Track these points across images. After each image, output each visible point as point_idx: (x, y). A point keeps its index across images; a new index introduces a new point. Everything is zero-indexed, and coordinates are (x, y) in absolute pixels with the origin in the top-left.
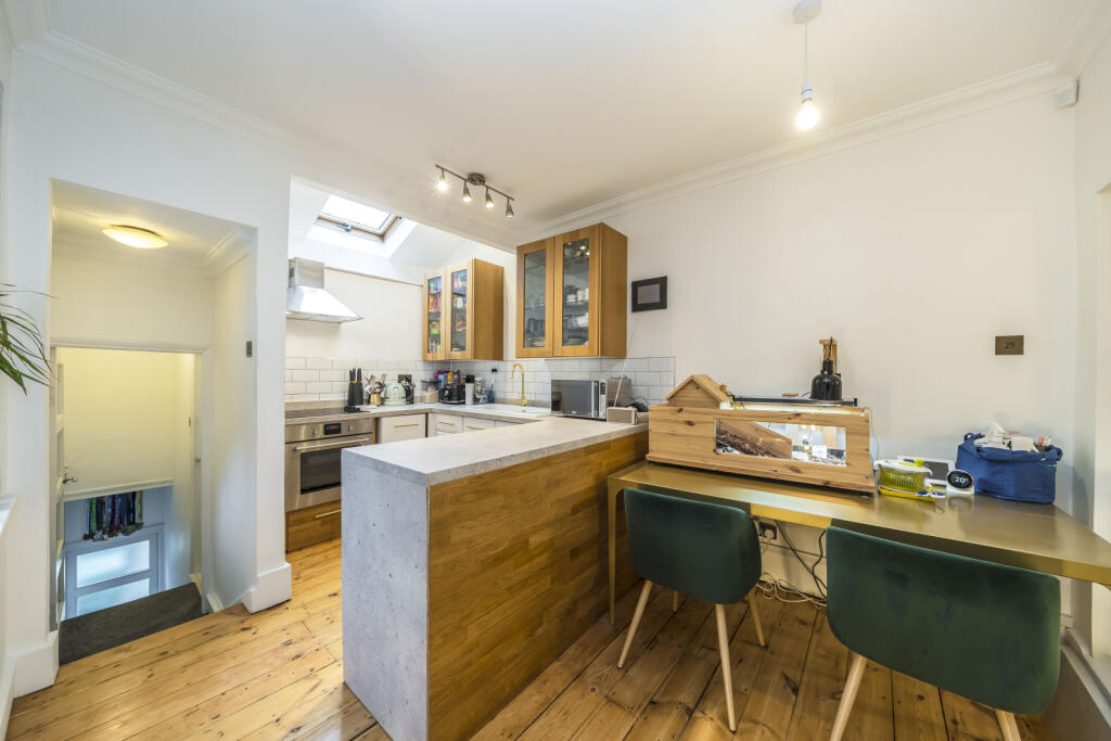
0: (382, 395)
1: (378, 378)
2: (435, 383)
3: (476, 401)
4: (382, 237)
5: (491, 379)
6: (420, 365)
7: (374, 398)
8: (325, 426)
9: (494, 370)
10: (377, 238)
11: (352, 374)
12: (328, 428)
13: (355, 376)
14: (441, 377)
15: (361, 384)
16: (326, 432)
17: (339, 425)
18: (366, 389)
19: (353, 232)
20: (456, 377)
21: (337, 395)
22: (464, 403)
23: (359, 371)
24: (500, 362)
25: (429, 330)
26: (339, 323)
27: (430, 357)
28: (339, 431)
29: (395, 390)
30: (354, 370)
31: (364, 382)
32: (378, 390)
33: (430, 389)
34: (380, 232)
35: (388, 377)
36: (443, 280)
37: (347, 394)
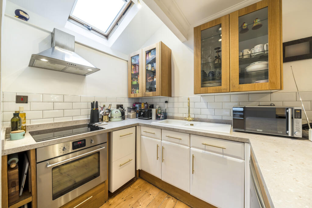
0: (109, 116)
1: (107, 107)
2: (134, 109)
3: (158, 118)
4: (107, 37)
5: (165, 107)
6: (127, 100)
7: (105, 118)
8: (73, 143)
9: (166, 102)
10: (104, 37)
11: (92, 104)
12: (75, 144)
13: (94, 105)
14: (137, 106)
15: (98, 110)
16: (74, 148)
17: (84, 140)
18: (101, 113)
19: (92, 31)
20: (146, 105)
21: (84, 117)
22: (151, 119)
23: (97, 102)
24: (170, 98)
25: (132, 82)
26: (85, 75)
27: (132, 96)
28: (84, 145)
29: (116, 113)
30: (94, 102)
31: (99, 109)
32: (107, 114)
33: (132, 111)
34: (106, 34)
35: (112, 106)
36: (140, 56)
37: (90, 116)
